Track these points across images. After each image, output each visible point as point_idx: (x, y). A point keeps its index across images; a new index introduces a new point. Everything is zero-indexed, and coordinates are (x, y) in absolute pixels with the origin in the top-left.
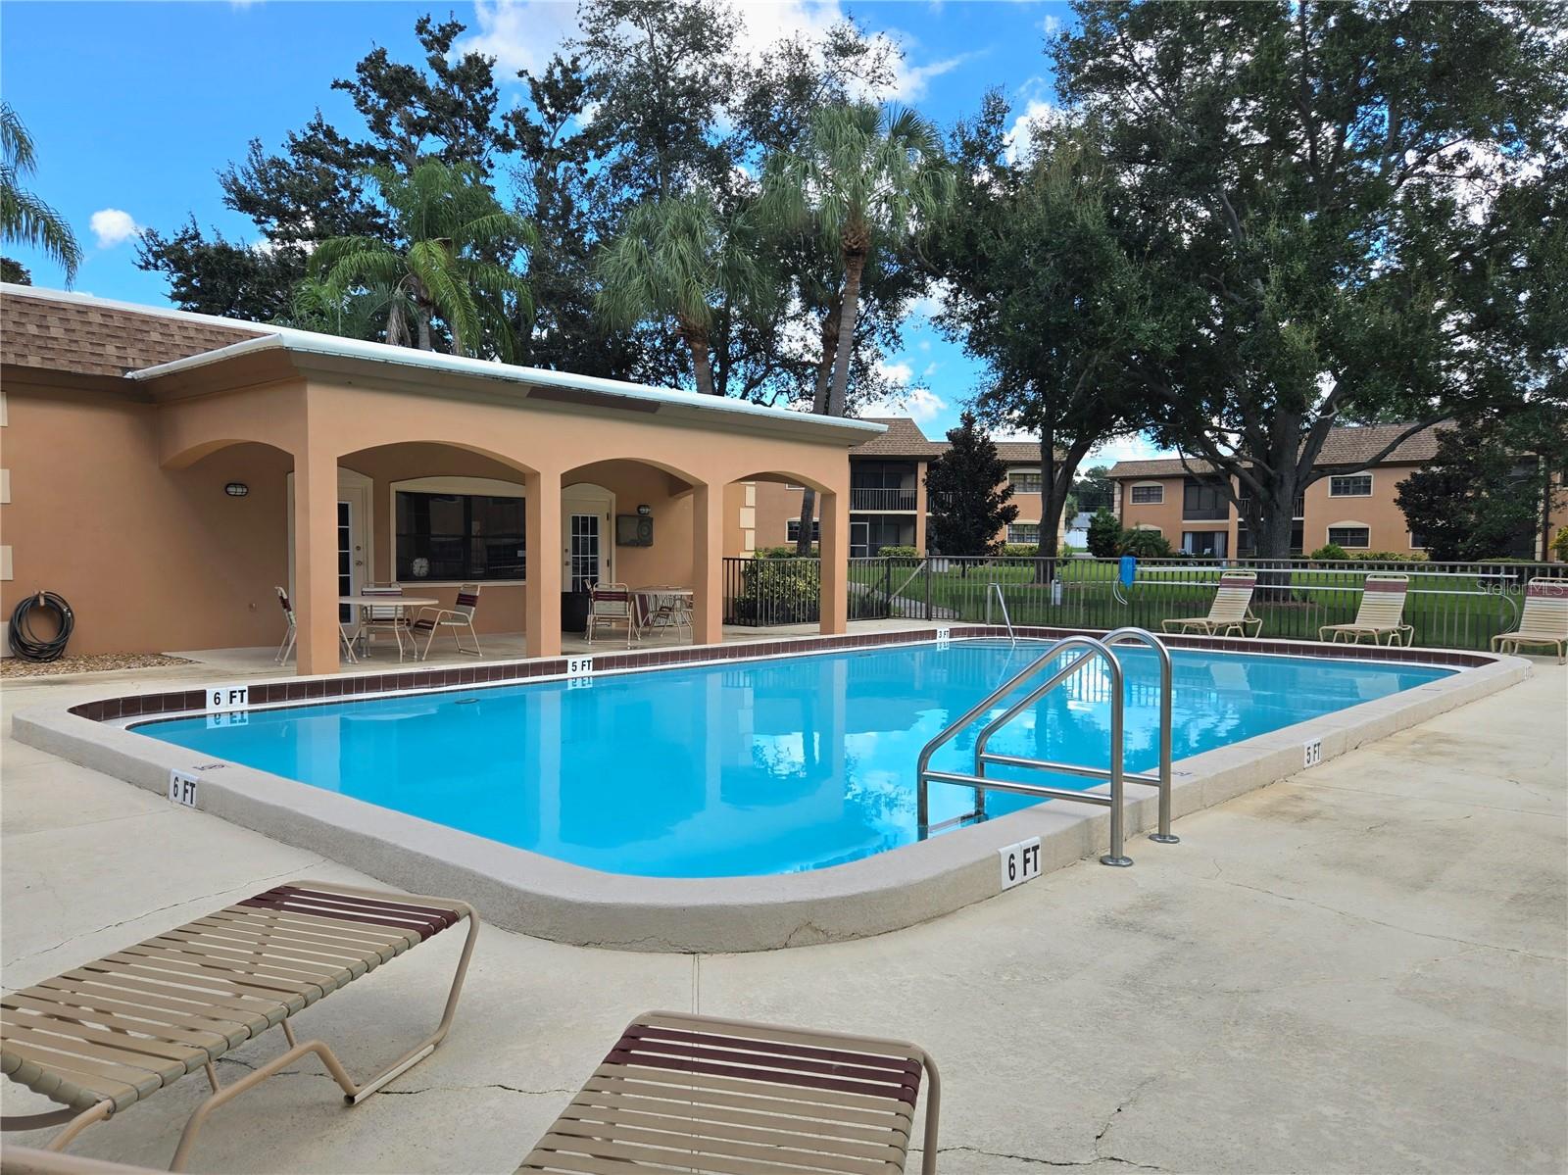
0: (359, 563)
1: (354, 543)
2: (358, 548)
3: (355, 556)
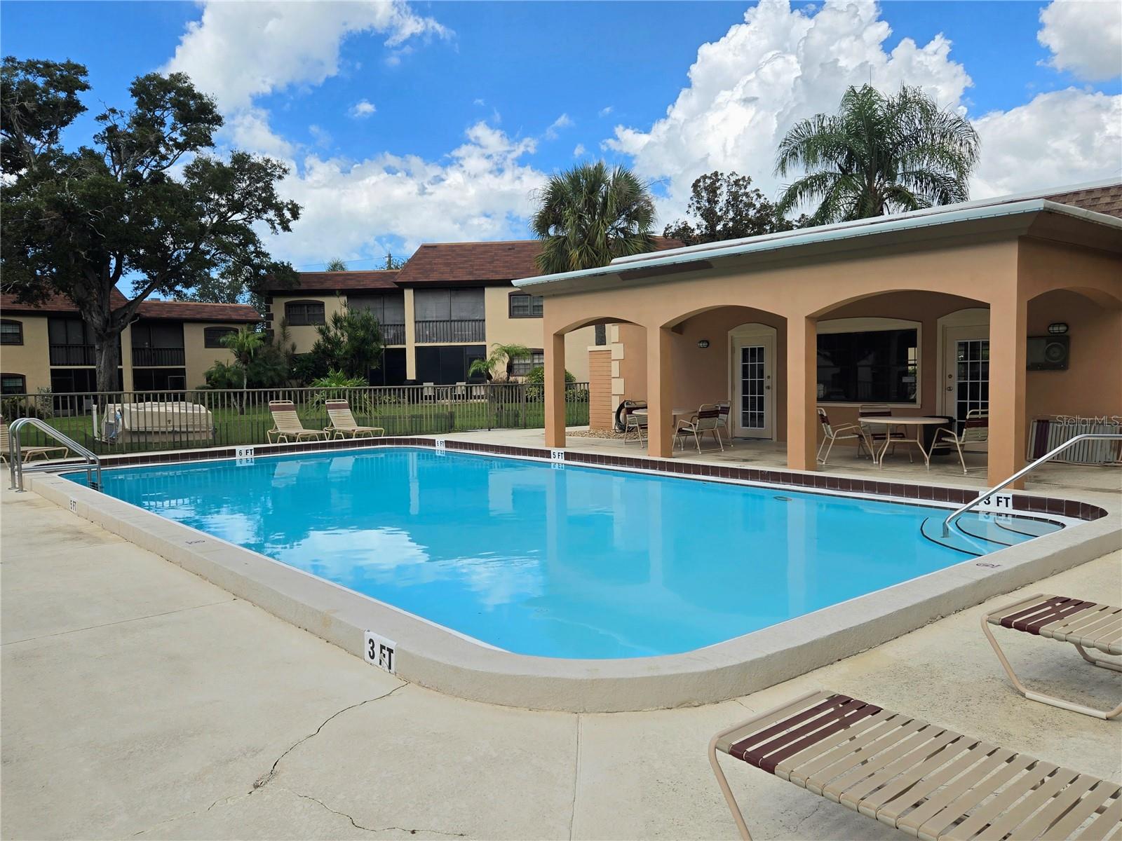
0: (768, 388)
1: (767, 372)
2: (769, 377)
3: (767, 382)
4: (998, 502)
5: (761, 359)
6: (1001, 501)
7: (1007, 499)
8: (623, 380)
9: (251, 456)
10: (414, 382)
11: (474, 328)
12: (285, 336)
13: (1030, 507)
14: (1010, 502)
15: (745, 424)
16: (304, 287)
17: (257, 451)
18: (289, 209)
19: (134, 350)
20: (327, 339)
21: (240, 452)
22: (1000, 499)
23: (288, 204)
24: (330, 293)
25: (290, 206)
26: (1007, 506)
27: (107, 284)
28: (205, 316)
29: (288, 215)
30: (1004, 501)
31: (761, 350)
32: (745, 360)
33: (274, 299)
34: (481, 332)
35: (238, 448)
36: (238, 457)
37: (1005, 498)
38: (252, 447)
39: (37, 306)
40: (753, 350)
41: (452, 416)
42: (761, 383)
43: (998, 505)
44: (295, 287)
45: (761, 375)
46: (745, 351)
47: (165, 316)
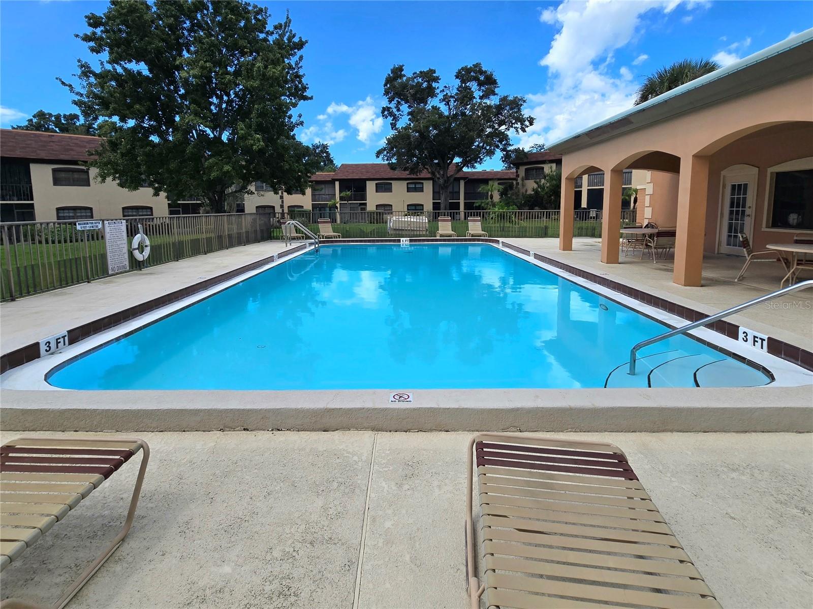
0: (748, 216)
1: (748, 204)
2: (750, 207)
3: (748, 211)
4: (755, 341)
5: (745, 193)
6: (757, 342)
7: (763, 340)
8: (651, 208)
9: (407, 243)
10: (584, 208)
11: (627, 178)
12: (523, 185)
13: (784, 355)
14: (765, 343)
15: (729, 244)
16: (534, 160)
17: (411, 241)
18: (528, 121)
19: (465, 193)
20: (539, 186)
21: (403, 241)
22: (756, 339)
23: (528, 118)
24: (544, 162)
25: (529, 119)
26: (762, 348)
27: (446, 166)
28: (498, 177)
29: (527, 123)
30: (760, 341)
31: (746, 185)
32: (733, 194)
33: (520, 167)
34: (629, 180)
35: (402, 239)
36: (402, 243)
37: (760, 339)
38: (409, 239)
39: (417, 176)
40: (740, 186)
41: (546, 228)
42: (743, 212)
43: (754, 345)
44: (525, 161)
45: (744, 206)
46: (733, 187)
47: (481, 178)
